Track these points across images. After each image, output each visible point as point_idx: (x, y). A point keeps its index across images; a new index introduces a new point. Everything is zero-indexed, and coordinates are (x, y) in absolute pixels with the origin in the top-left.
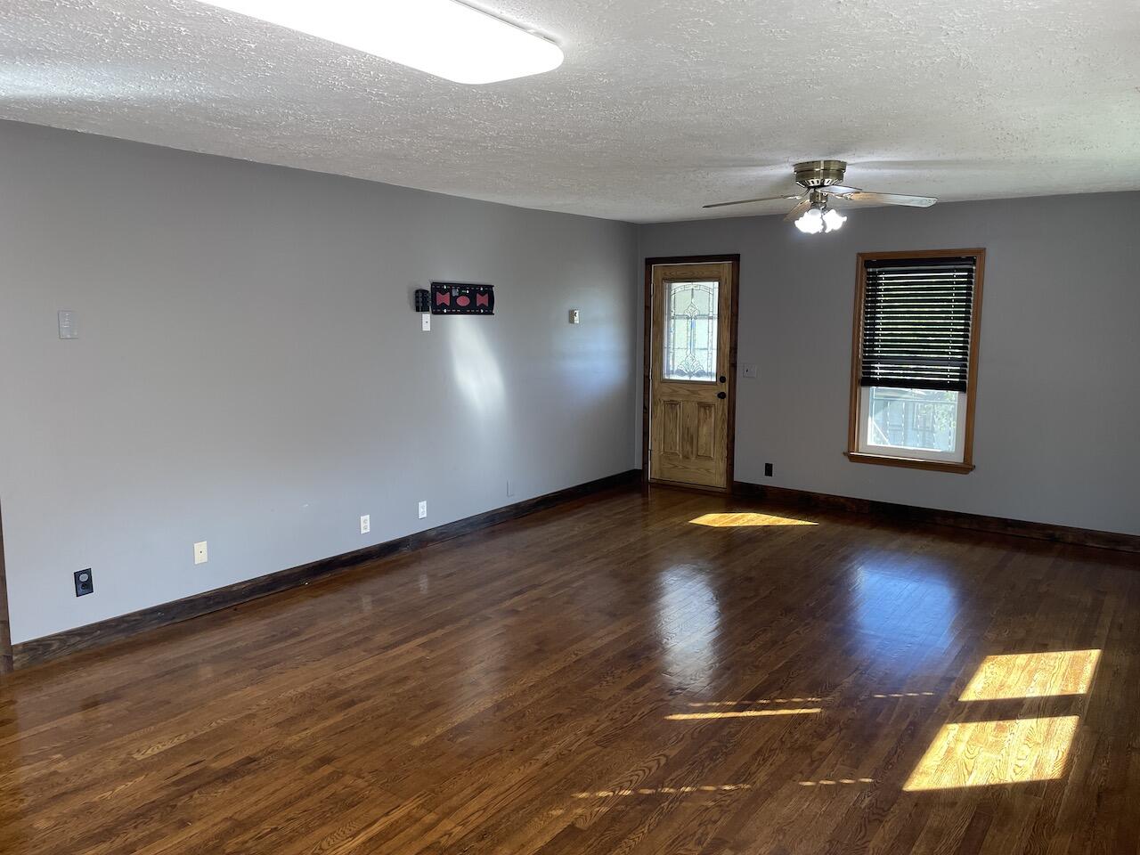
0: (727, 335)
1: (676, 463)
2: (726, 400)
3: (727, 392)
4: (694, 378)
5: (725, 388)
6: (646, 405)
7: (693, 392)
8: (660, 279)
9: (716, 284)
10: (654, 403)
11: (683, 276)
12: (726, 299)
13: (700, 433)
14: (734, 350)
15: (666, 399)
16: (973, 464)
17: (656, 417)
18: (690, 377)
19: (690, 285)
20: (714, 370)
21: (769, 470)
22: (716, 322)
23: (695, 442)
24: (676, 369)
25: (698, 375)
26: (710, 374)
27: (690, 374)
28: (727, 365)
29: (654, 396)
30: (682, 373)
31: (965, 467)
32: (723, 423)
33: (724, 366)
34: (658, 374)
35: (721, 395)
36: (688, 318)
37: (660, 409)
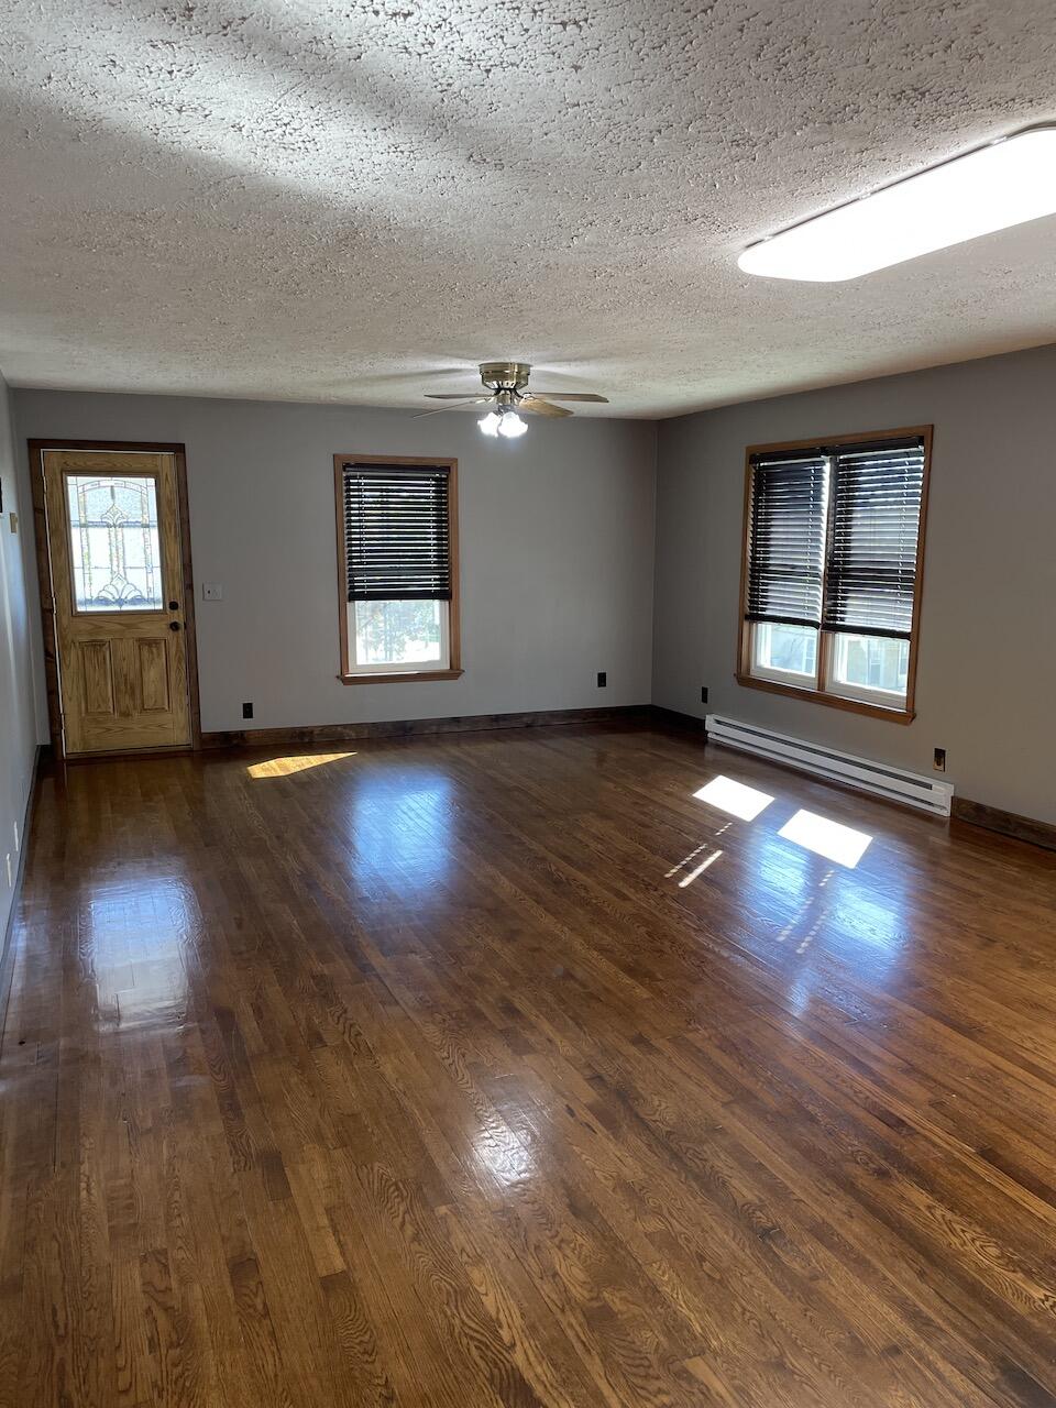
0: (175, 549)
1: (109, 725)
2: (181, 632)
3: (181, 621)
4: (126, 608)
5: (178, 616)
6: (51, 650)
7: (128, 626)
8: (58, 471)
9: (151, 481)
10: (64, 647)
11: (98, 468)
12: (169, 502)
13: (145, 679)
14: (188, 566)
15: (84, 639)
16: (462, 668)
17: (68, 667)
18: (121, 606)
19: (107, 481)
20: (158, 594)
21: (248, 711)
22: (155, 532)
23: (138, 692)
24: (95, 596)
25: (134, 601)
26: (153, 601)
27: (120, 602)
28: (179, 586)
29: (62, 637)
30: (106, 601)
31: (454, 672)
32: (179, 662)
33: (174, 589)
34: (67, 605)
35: (174, 626)
36: (109, 526)
37: (73, 656)
